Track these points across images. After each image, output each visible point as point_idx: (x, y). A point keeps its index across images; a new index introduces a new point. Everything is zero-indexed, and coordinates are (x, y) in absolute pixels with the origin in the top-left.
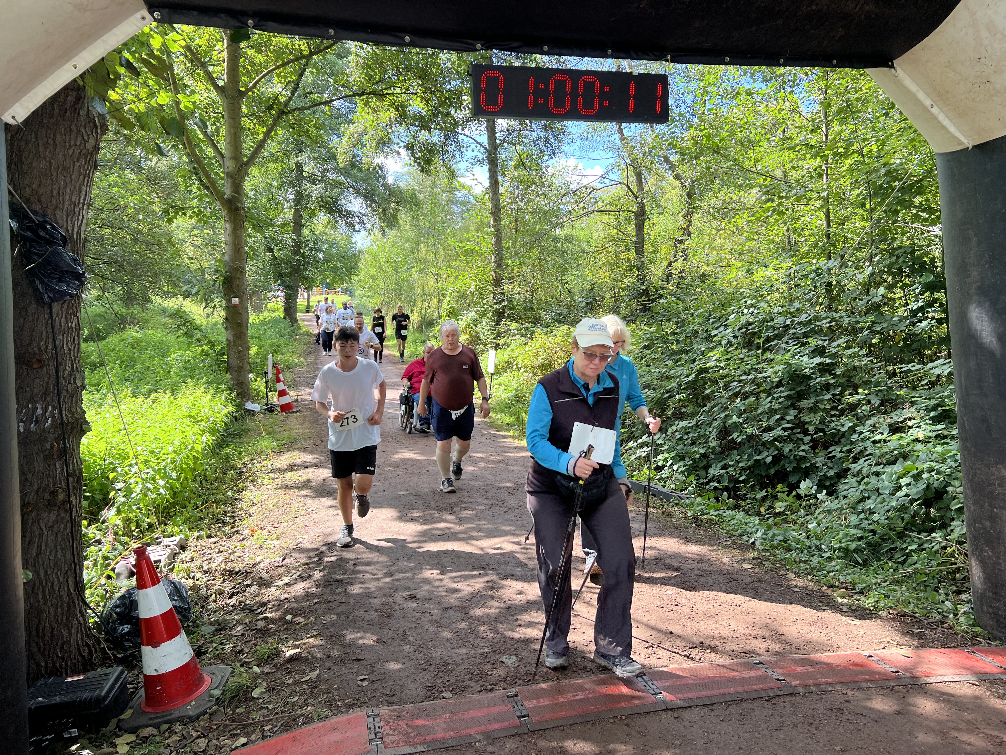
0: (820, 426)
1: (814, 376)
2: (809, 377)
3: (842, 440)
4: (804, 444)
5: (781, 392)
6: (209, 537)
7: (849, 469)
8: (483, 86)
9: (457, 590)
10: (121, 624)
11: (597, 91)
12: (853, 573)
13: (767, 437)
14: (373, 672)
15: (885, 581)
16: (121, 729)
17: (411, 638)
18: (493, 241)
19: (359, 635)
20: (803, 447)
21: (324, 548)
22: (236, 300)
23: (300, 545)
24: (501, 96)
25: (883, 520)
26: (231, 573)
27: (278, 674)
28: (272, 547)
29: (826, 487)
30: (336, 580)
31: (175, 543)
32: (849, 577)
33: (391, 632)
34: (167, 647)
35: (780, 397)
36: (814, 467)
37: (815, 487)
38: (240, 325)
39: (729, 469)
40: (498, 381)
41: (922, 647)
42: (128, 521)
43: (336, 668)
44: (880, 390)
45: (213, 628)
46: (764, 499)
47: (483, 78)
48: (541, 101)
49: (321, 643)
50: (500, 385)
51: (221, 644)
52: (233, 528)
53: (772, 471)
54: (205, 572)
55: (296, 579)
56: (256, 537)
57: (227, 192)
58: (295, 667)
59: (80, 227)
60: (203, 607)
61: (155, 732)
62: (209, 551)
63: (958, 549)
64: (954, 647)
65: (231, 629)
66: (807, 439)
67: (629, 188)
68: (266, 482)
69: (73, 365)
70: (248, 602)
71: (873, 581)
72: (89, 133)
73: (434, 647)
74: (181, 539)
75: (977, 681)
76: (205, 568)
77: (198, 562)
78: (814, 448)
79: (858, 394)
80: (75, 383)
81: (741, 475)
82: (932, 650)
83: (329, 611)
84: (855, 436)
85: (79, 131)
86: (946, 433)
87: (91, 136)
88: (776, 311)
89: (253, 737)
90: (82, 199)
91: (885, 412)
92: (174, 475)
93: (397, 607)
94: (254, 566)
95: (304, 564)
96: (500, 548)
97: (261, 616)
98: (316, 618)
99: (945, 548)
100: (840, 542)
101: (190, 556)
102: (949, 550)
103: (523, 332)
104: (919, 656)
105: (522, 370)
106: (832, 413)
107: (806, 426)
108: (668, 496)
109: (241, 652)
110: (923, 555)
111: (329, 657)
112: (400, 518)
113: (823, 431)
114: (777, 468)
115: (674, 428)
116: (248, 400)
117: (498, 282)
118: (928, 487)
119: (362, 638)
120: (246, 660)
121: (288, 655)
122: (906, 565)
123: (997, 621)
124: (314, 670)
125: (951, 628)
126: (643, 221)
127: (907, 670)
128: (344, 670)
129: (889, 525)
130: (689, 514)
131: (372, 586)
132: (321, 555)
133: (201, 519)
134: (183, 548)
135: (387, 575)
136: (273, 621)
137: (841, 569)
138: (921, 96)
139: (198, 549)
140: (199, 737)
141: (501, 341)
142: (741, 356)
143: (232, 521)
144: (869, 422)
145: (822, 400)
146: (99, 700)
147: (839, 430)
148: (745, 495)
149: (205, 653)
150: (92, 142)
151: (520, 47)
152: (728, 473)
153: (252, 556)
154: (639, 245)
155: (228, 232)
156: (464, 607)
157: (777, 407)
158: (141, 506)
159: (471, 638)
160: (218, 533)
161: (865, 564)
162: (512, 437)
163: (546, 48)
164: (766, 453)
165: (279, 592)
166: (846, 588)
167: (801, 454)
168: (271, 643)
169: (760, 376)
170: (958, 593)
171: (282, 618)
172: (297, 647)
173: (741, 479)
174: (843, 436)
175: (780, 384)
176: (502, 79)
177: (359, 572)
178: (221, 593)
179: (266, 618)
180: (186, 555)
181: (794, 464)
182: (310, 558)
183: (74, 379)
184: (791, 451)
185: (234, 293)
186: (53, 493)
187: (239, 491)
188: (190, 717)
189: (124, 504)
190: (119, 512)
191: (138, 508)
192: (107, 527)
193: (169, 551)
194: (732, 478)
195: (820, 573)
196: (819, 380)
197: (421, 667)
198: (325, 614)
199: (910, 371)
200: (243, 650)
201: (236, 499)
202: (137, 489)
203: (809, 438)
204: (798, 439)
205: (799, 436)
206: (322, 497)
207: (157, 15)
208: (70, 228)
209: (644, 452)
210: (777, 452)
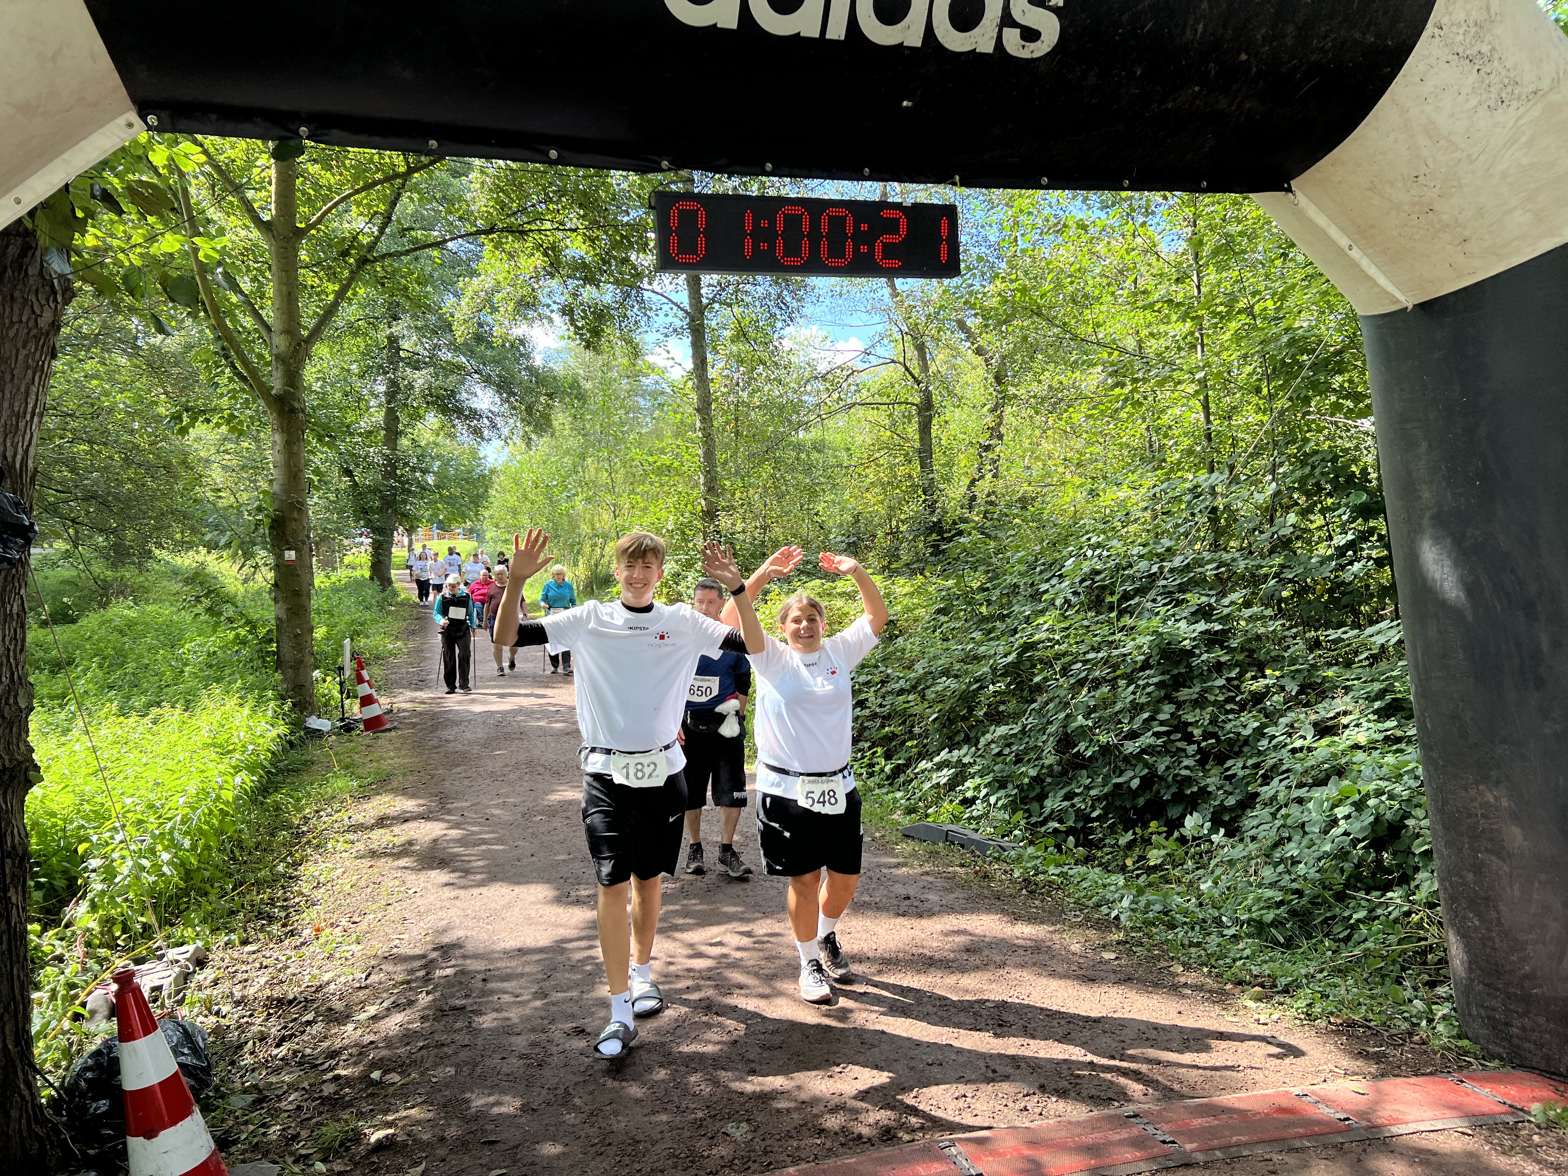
0: (1211, 729)
1: (1197, 651)
2: (1190, 653)
3: (1246, 749)
4: (1187, 756)
5: (1148, 677)
6: (245, 943)
7: (1257, 794)
8: (674, 223)
10: (95, 1099)
11: (849, 230)
12: (1272, 959)
13: (1131, 747)
14: (515, 1162)
15: (1321, 971)
17: (577, 1101)
18: (700, 452)
19: (491, 1099)
20: (1186, 762)
21: (434, 955)
22: (291, 555)
23: (395, 950)
24: (702, 241)
25: (1313, 874)
26: (281, 1002)
28: (348, 955)
29: (1224, 824)
30: (455, 1009)
31: (187, 955)
32: (1265, 966)
33: (544, 1092)
34: (168, 1137)
35: (1148, 685)
36: (1204, 793)
37: (1208, 825)
38: (297, 594)
39: (1076, 800)
41: (1383, 1076)
42: (108, 922)
43: (453, 1160)
44: (1297, 671)
45: (250, 1098)
46: (1130, 845)
47: (674, 213)
48: (764, 246)
49: (430, 1115)
51: (263, 1125)
52: (284, 926)
53: (1141, 801)
54: (238, 1003)
55: (388, 1009)
56: (322, 940)
57: (276, 384)
58: (386, 1160)
59: (26, 452)
60: (233, 1063)
62: (244, 968)
63: (1429, 917)
64: (1431, 1074)
65: (279, 1098)
66: (1192, 749)
67: (907, 369)
68: (340, 846)
69: (12, 674)
70: (308, 1051)
71: (1303, 971)
72: (43, 302)
73: (616, 1114)
74: (197, 949)
75: (1470, 1127)
76: (238, 995)
77: (224, 987)
78: (1202, 763)
79: (1264, 677)
80: (16, 703)
81: (1094, 808)
82: (1399, 1080)
83: (443, 1060)
84: (1264, 743)
85: (26, 300)
86: (1399, 733)
87: (46, 308)
88: (1135, 552)
90: (30, 406)
91: (1307, 705)
92: (187, 843)
93: (554, 1050)
94: (320, 988)
95: (402, 983)
96: (720, 944)
97: (330, 1075)
98: (422, 1074)
99: (1408, 914)
100: (1250, 910)
101: (212, 977)
102: (1415, 918)
104: (1378, 1091)
106: (1228, 707)
107: (1190, 729)
108: (982, 846)
109: (295, 1137)
110: (1377, 926)
111: (442, 1139)
112: (558, 900)
113: (1214, 735)
114: (1148, 796)
115: (989, 737)
116: (311, 714)
117: (710, 514)
118: (1378, 819)
119: (498, 1103)
120: (303, 1152)
121: (373, 1139)
122: (1351, 944)
123: (1494, 1028)
124: (416, 1164)
125: (1424, 1043)
126: (930, 418)
127: (1362, 1115)
128: (467, 1162)
129: (1322, 882)
130: (1017, 874)
131: (514, 1015)
132: (430, 965)
133: (232, 913)
134: (201, 963)
135: (537, 995)
136: (348, 1081)
137: (1253, 953)
138: (1334, 232)
139: (224, 965)
142: (1085, 623)
143: (283, 914)
144: (1283, 721)
145: (1212, 688)
147: (1239, 734)
148: (1102, 839)
149: (235, 1142)
150: (49, 315)
151: (728, 165)
152: (1073, 805)
153: (316, 972)
154: (925, 454)
155: (278, 448)
156: (663, 1044)
157: (1143, 700)
158: (131, 895)
159: (675, 1095)
160: (261, 936)
161: (1289, 944)
163: (769, 166)
164: (1130, 774)
165: (359, 1032)
166: (1263, 986)
167: (1185, 772)
168: (346, 1121)
169: (1115, 652)
170: (1432, 985)
171: (365, 1078)
172: (389, 1125)
173: (1094, 815)
174: (1246, 742)
175: (1145, 666)
176: (702, 214)
177: (492, 992)
178: (263, 1038)
179: (337, 1078)
180: (206, 975)
181: (1174, 789)
182: (412, 971)
183: (15, 697)
184: (1168, 768)
185: (288, 543)
187: (296, 865)
189: (103, 892)
190: (94, 907)
191: (126, 900)
192: (74, 933)
193: (177, 970)
194: (1080, 814)
195: (1221, 962)
196: (1205, 657)
197: (593, 1150)
198: (435, 1066)
199: (1340, 640)
200: (298, 1135)
201: (291, 878)
202: (124, 869)
203: (1195, 747)
204: (1178, 749)
205: (1179, 744)
206: (433, 869)
207: (152, 119)
208: (9, 454)
209: (944, 776)
210: (1146, 771)
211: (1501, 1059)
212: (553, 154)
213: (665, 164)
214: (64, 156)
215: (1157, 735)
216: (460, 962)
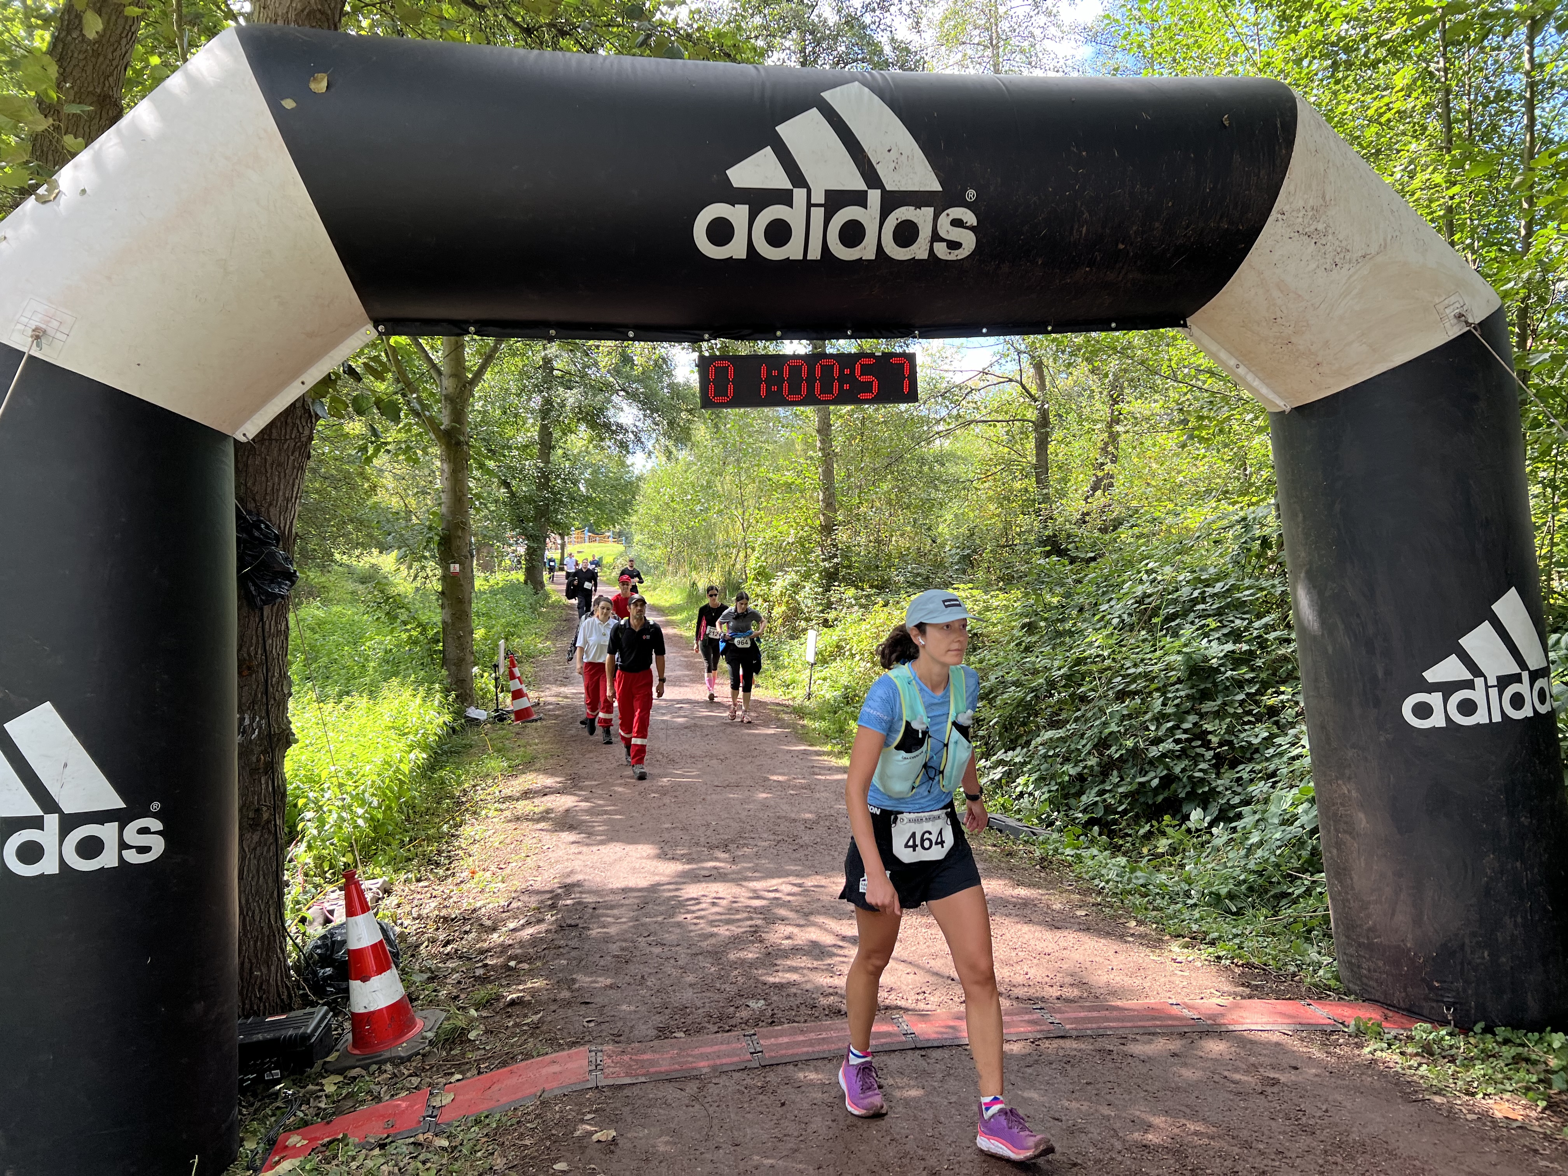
0: (1227, 737)
1: (1223, 669)
2: (1217, 671)
3: (1256, 756)
4: (1204, 761)
5: (1177, 690)
6: (419, 880)
8: (712, 377)
9: (712, 935)
10: (322, 967)
11: (836, 374)
12: (1215, 922)
13: (1154, 752)
14: (602, 1013)
16: (327, 1071)
17: (649, 983)
18: (820, 470)
19: (590, 979)
20: (1203, 766)
21: (560, 891)
22: (455, 568)
23: (530, 887)
24: (731, 387)
26: (445, 919)
27: (497, 1018)
28: (495, 890)
29: (1226, 819)
30: (571, 925)
32: (1205, 926)
33: (627, 978)
34: (376, 982)
35: (1177, 697)
36: (1214, 793)
37: (1208, 818)
38: (461, 598)
39: (1107, 796)
40: (822, 675)
41: (1250, 997)
42: (319, 859)
43: (561, 1012)
45: (426, 976)
46: (1147, 836)
47: (712, 369)
48: (774, 388)
49: (548, 986)
50: (825, 679)
51: (435, 991)
52: (448, 869)
53: (1160, 798)
54: (415, 919)
55: (523, 926)
56: (476, 879)
57: (445, 422)
58: (516, 1010)
59: (291, 523)
60: (413, 956)
61: (364, 1072)
62: (419, 896)
64: (1290, 999)
65: (445, 977)
66: (1209, 754)
67: (1024, 387)
68: (492, 813)
69: (281, 671)
70: (465, 950)
72: (307, 424)
73: (675, 991)
74: (385, 881)
75: (1294, 1030)
76: (415, 914)
77: (405, 908)
78: (1216, 766)
79: (1281, 693)
80: (282, 690)
81: (1121, 803)
82: (1260, 1001)
83: (559, 956)
84: (1271, 751)
85: (294, 424)
88: (1182, 578)
89: (468, 1075)
90: (294, 493)
92: (375, 803)
93: (638, 954)
94: (474, 910)
95: (534, 909)
96: (776, 891)
97: (481, 964)
98: (543, 964)
101: (396, 902)
103: (863, 601)
104: (1237, 1005)
105: (858, 657)
106: (1246, 719)
107: (1210, 737)
108: (1014, 831)
109: (457, 998)
111: (555, 1000)
112: (658, 857)
113: (1230, 743)
114: (1166, 794)
115: (1039, 740)
116: (470, 705)
117: (828, 529)
119: (595, 982)
120: (462, 1005)
121: (509, 998)
124: (536, 1013)
126: (1047, 435)
127: (1214, 1017)
128: (570, 1013)
130: (1037, 854)
131: (612, 930)
132: (556, 897)
133: (409, 860)
134: (387, 891)
135: (631, 919)
136: (494, 968)
137: (1202, 917)
138: (1223, 355)
139: (405, 894)
140: (410, 1075)
141: (832, 615)
143: (447, 862)
144: (1292, 732)
145: (1232, 701)
146: (306, 1037)
147: (1249, 743)
148: (1121, 830)
150: (307, 432)
151: (749, 335)
152: (1105, 800)
153: (471, 900)
154: (1041, 468)
155: (446, 475)
156: (717, 953)
157: (1171, 710)
158: (335, 840)
159: (718, 983)
160: (431, 877)
161: (1238, 912)
162: (829, 754)
164: (1152, 774)
165: (502, 939)
166: (1194, 939)
167: (1197, 774)
168: (491, 989)
171: (505, 965)
172: (520, 991)
173: (1120, 809)
174: (1257, 751)
176: (732, 368)
177: (599, 916)
178: (433, 941)
179: (486, 965)
180: (391, 901)
181: (1188, 789)
182: (542, 902)
183: (282, 686)
184: (1183, 770)
185: (453, 558)
186: (258, 811)
187: (457, 826)
188: (401, 1058)
189: (314, 838)
190: (310, 847)
191: (332, 844)
192: (295, 866)
193: (371, 895)
194: (1109, 809)
195: (1171, 921)
196: (1229, 673)
197: (655, 1010)
198: (554, 959)
200: (458, 996)
201: (453, 836)
202: (332, 819)
203: (1211, 753)
204: (1197, 754)
205: (1198, 750)
206: (563, 831)
207: (381, 328)
208: (282, 525)
209: (997, 773)
210: (1165, 772)
211: (1356, 995)
212: (631, 334)
213: (706, 336)
214: (330, 354)
215: (1177, 742)
216: (578, 895)
